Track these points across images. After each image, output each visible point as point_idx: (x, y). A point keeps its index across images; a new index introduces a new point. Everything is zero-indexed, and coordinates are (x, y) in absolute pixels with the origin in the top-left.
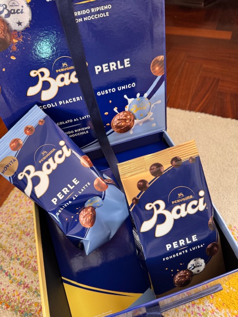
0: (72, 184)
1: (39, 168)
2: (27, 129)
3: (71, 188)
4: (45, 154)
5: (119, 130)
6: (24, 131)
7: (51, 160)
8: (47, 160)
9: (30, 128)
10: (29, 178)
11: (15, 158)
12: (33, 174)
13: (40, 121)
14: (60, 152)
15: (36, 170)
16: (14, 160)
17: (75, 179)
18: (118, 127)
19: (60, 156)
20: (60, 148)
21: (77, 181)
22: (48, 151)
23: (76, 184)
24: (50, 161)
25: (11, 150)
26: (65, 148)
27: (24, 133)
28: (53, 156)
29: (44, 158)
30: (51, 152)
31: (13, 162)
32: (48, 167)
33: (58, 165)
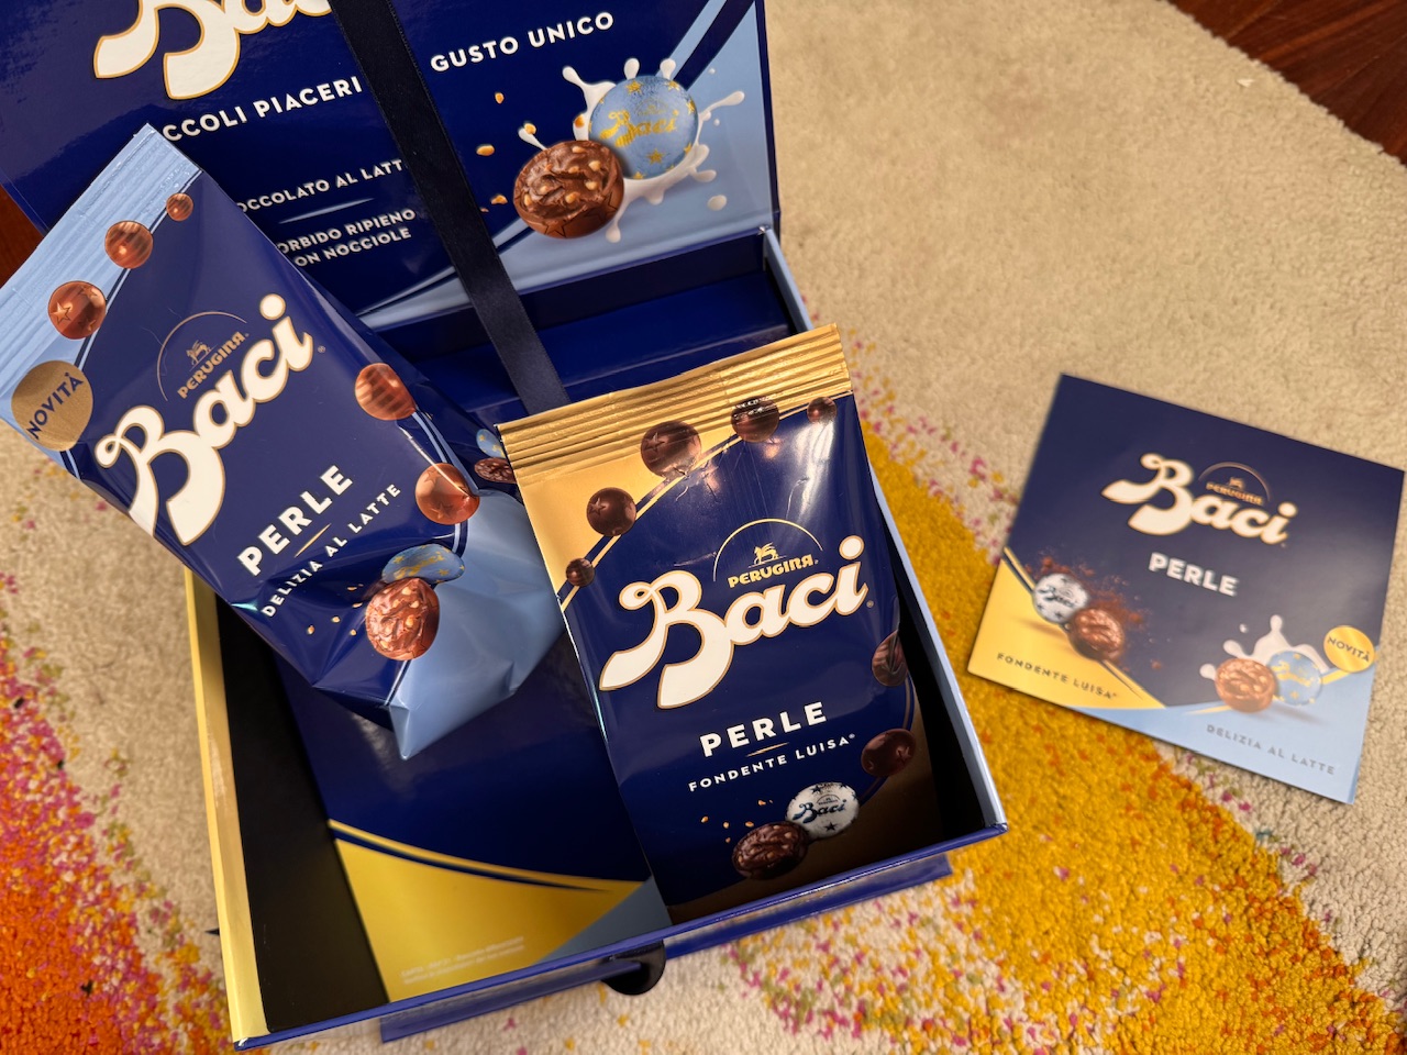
0: (322, 492)
1: (178, 418)
2: (117, 236)
3: (319, 508)
4: (204, 358)
5: (552, 222)
6: (103, 247)
7: (226, 383)
8: (210, 384)
9: (132, 235)
10: (142, 460)
11: (78, 373)
12: (157, 443)
13: (173, 202)
14: (262, 350)
15: (168, 428)
16: (75, 383)
17: (334, 469)
18: (545, 210)
19: (266, 368)
20: (264, 329)
21: (340, 477)
22: (216, 345)
23: (339, 490)
24: (225, 389)
25: (57, 334)
26: (284, 331)
27: (107, 257)
28: (234, 364)
29: (199, 377)
30: (228, 347)
31: (69, 387)
32: (219, 414)
33: (259, 406)
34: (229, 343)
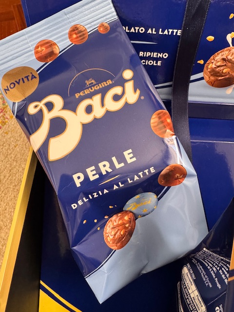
0: (122, 159)
2: (75, 30)
3: (118, 166)
4: (92, 85)
7: (97, 98)
8: (90, 96)
9: (81, 32)
10: (48, 116)
11: (37, 74)
12: (57, 112)
13: (102, 25)
14: (118, 90)
15: (65, 107)
16: (33, 77)
17: (130, 151)
19: (116, 98)
20: (122, 82)
22: (99, 82)
24: (96, 100)
26: (129, 86)
27: (67, 36)
28: (103, 92)
29: (87, 92)
30: (104, 84)
32: (89, 109)
33: (108, 112)
34: (105, 83)
